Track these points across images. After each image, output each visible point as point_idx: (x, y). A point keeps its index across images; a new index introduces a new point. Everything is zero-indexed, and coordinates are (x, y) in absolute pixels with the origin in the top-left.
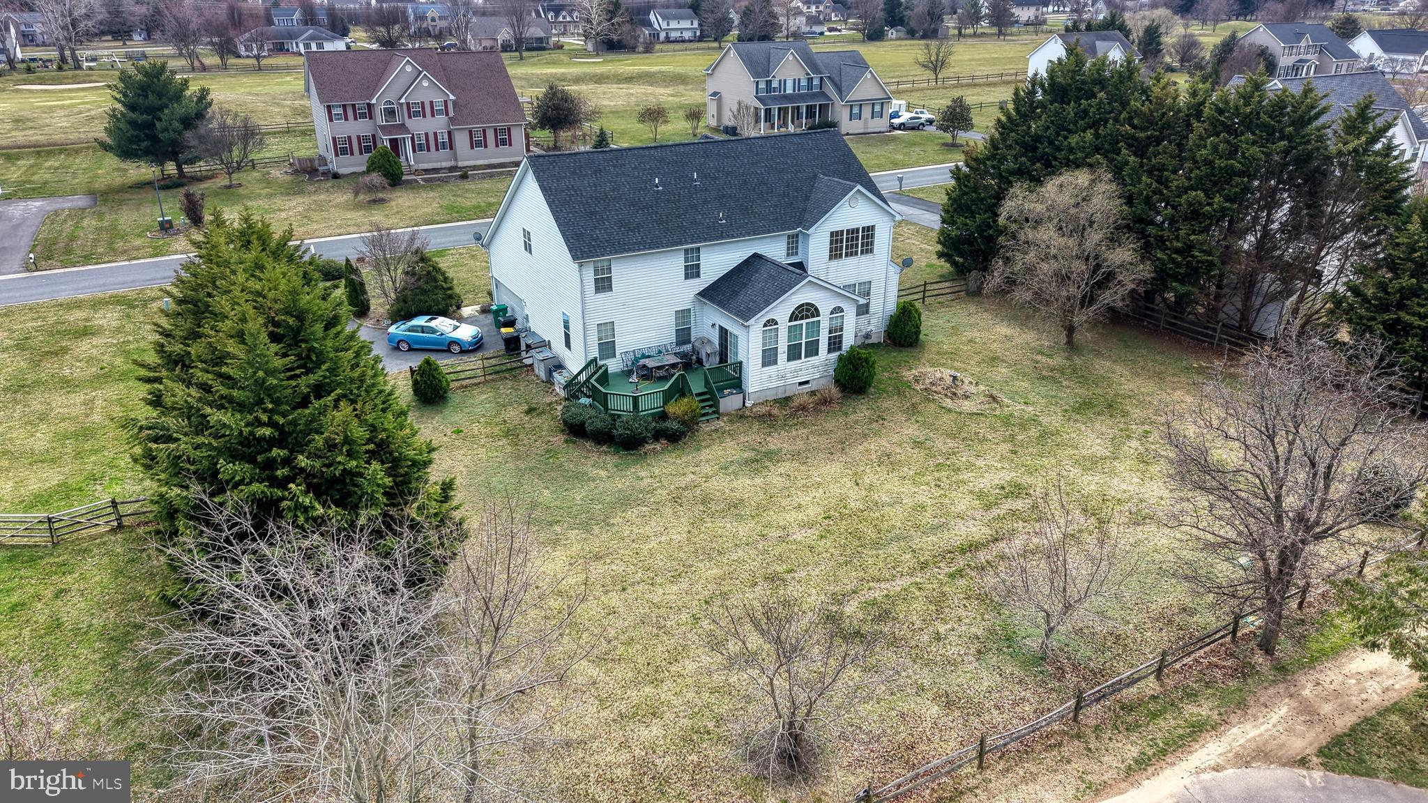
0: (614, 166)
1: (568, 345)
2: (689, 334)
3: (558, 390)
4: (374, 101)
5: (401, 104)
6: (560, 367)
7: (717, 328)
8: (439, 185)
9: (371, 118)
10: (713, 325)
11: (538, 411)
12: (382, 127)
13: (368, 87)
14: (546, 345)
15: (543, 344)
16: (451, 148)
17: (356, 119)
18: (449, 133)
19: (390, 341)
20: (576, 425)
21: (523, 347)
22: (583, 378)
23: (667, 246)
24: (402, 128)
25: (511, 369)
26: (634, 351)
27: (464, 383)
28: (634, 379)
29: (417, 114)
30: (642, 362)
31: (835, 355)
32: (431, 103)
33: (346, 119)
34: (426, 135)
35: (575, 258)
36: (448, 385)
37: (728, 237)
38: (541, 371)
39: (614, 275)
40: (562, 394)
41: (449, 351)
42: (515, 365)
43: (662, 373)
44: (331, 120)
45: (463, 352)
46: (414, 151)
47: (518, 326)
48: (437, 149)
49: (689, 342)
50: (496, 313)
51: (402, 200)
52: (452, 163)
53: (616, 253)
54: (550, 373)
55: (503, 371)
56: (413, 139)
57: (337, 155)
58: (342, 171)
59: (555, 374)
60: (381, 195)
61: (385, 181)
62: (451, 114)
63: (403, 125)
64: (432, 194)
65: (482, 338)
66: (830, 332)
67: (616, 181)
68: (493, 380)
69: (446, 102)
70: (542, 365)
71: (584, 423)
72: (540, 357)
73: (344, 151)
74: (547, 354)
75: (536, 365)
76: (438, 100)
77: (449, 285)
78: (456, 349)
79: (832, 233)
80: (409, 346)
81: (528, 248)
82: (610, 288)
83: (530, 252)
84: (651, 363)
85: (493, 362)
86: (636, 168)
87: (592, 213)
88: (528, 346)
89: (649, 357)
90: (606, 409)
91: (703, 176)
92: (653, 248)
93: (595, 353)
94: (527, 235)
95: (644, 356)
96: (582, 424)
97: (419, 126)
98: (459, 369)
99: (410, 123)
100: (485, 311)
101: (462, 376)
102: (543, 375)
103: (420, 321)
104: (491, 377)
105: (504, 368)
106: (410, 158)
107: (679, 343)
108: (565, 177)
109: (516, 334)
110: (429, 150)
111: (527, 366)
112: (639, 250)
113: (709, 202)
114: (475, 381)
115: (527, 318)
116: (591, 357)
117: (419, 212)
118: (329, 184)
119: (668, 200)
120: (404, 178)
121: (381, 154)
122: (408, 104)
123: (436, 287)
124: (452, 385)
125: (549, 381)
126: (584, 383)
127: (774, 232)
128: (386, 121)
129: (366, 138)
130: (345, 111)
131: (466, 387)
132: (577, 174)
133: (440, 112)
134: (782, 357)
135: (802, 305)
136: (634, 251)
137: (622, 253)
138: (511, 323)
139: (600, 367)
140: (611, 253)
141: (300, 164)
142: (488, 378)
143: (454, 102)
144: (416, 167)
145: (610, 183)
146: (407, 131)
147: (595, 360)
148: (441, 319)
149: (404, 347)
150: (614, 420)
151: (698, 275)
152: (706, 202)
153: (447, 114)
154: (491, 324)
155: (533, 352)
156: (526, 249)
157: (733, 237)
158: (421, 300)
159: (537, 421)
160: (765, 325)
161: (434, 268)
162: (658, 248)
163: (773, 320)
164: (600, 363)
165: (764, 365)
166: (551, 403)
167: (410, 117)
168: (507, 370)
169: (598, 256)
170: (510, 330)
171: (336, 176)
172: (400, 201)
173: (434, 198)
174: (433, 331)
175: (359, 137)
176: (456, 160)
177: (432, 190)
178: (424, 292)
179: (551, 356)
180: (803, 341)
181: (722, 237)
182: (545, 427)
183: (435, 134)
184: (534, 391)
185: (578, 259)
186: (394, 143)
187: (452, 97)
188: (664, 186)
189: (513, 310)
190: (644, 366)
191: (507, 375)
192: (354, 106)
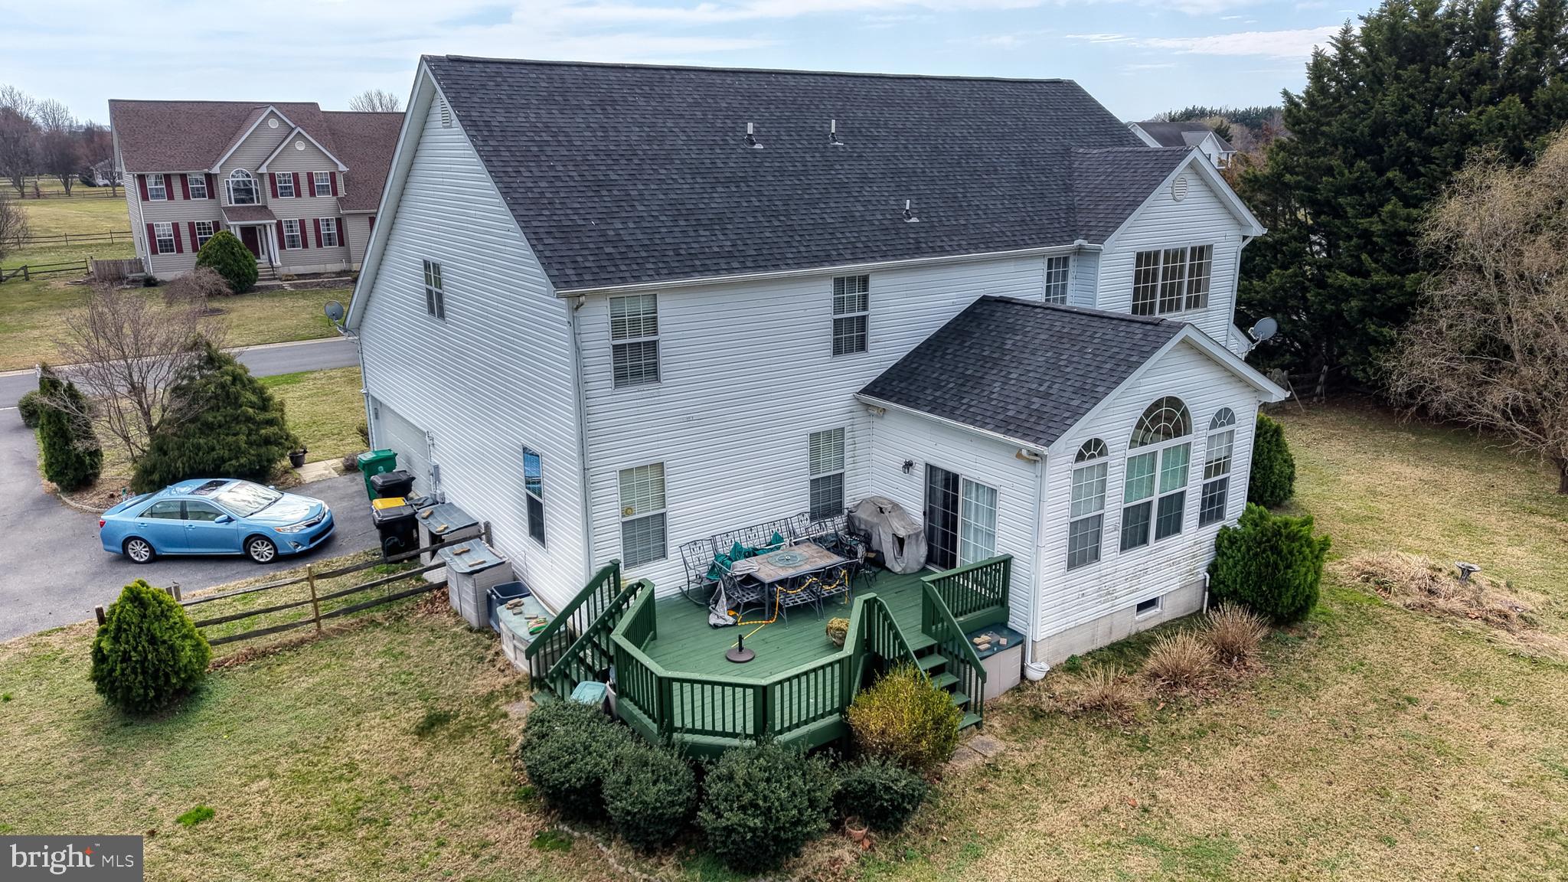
0: (646, 96)
1: (537, 529)
2: (840, 492)
3: (510, 654)
4: (216, 170)
5: (262, 175)
6: (513, 589)
7: (919, 472)
8: (317, 292)
9: (212, 196)
10: (908, 465)
11: (453, 726)
12: (228, 210)
13: (209, 152)
14: (483, 533)
15: (472, 531)
16: (342, 244)
17: (186, 197)
18: (339, 221)
19: (107, 539)
20: (573, 790)
21: (425, 542)
22: (581, 622)
23: (799, 265)
24: (264, 211)
25: (391, 599)
26: (713, 540)
27: (260, 643)
28: (722, 614)
29: (285, 190)
30: (742, 567)
31: (1213, 529)
32: (310, 176)
33: (171, 197)
34: (302, 223)
35: (559, 281)
36: (203, 660)
37: (934, 251)
38: (465, 602)
39: (666, 337)
40: (523, 665)
41: (246, 558)
42: (401, 587)
43: (798, 596)
44: (145, 197)
45: (281, 559)
46: (282, 246)
47: (419, 492)
48: (319, 245)
49: (838, 509)
50: (370, 467)
51: (247, 310)
52: (343, 266)
53: (672, 274)
54: (488, 605)
55: (368, 606)
56: (279, 225)
57: (154, 251)
58: (159, 276)
59: (503, 612)
60: (216, 305)
61: (222, 283)
62: (342, 193)
63: (265, 207)
64: (302, 302)
65: (330, 525)
66: (1207, 475)
67: (653, 125)
68: (340, 632)
69: (333, 175)
70: (468, 587)
71: (599, 782)
72: (463, 564)
73: (166, 246)
74: (481, 555)
75: (452, 586)
76: (321, 170)
77: (268, 416)
78: (265, 552)
79: (1139, 256)
80: (152, 550)
81: (436, 305)
82: (653, 373)
83: (442, 315)
84: (767, 570)
85: (350, 581)
86: (697, 104)
87: (599, 184)
88: (437, 540)
89: (753, 553)
90: (666, 725)
91: (848, 131)
92: (765, 268)
93: (612, 549)
94: (432, 271)
95: (739, 553)
96: (594, 785)
97: (287, 209)
98: (260, 602)
99: (273, 204)
100: (351, 467)
101: (263, 622)
102: (470, 612)
103: (183, 491)
104: (334, 623)
105: (374, 595)
106: (273, 256)
107: (819, 514)
108: (527, 106)
109: (407, 512)
110: (305, 245)
111: (431, 588)
112: (730, 270)
113: (872, 181)
114: (292, 636)
115: (436, 474)
116: (601, 562)
117: (275, 325)
118: (137, 293)
119: (782, 171)
120: (258, 284)
121: (220, 243)
122: (272, 176)
123: (236, 419)
124: (217, 654)
125: (488, 629)
126: (588, 638)
127: (1027, 245)
128: (237, 201)
129: (202, 227)
130: (169, 186)
131: (264, 654)
132: (557, 103)
133: (323, 190)
134: (1111, 539)
135: (1157, 404)
136: (717, 272)
137: (687, 274)
138: (401, 488)
139: (632, 590)
140: (658, 275)
141: (98, 269)
142: (327, 625)
143: (347, 178)
144: (284, 271)
145: (641, 125)
146: (271, 215)
147: (612, 571)
148: (234, 484)
149: (140, 552)
150: (699, 772)
151: (862, 346)
152: (864, 179)
153: (335, 193)
154: (359, 493)
155: (445, 553)
156: (431, 311)
157: (943, 251)
158: (198, 447)
159: (450, 759)
160: (1080, 457)
161: (236, 378)
162: (776, 267)
163: (1098, 442)
164: (629, 577)
165: (1073, 563)
166: (490, 698)
167: (275, 195)
168: (378, 602)
169: (623, 280)
170: (397, 502)
171: (150, 282)
172: (247, 311)
173: (304, 308)
174: (206, 512)
175: (191, 225)
176: (349, 261)
177: (304, 297)
178: (208, 428)
179: (491, 560)
180: (1155, 499)
181: (918, 251)
182: (473, 783)
183: (316, 222)
184: (446, 658)
185: (568, 284)
186: (249, 233)
187: (342, 168)
188: (765, 142)
189: (409, 461)
190: (749, 579)
191: (379, 616)
192: (183, 177)
